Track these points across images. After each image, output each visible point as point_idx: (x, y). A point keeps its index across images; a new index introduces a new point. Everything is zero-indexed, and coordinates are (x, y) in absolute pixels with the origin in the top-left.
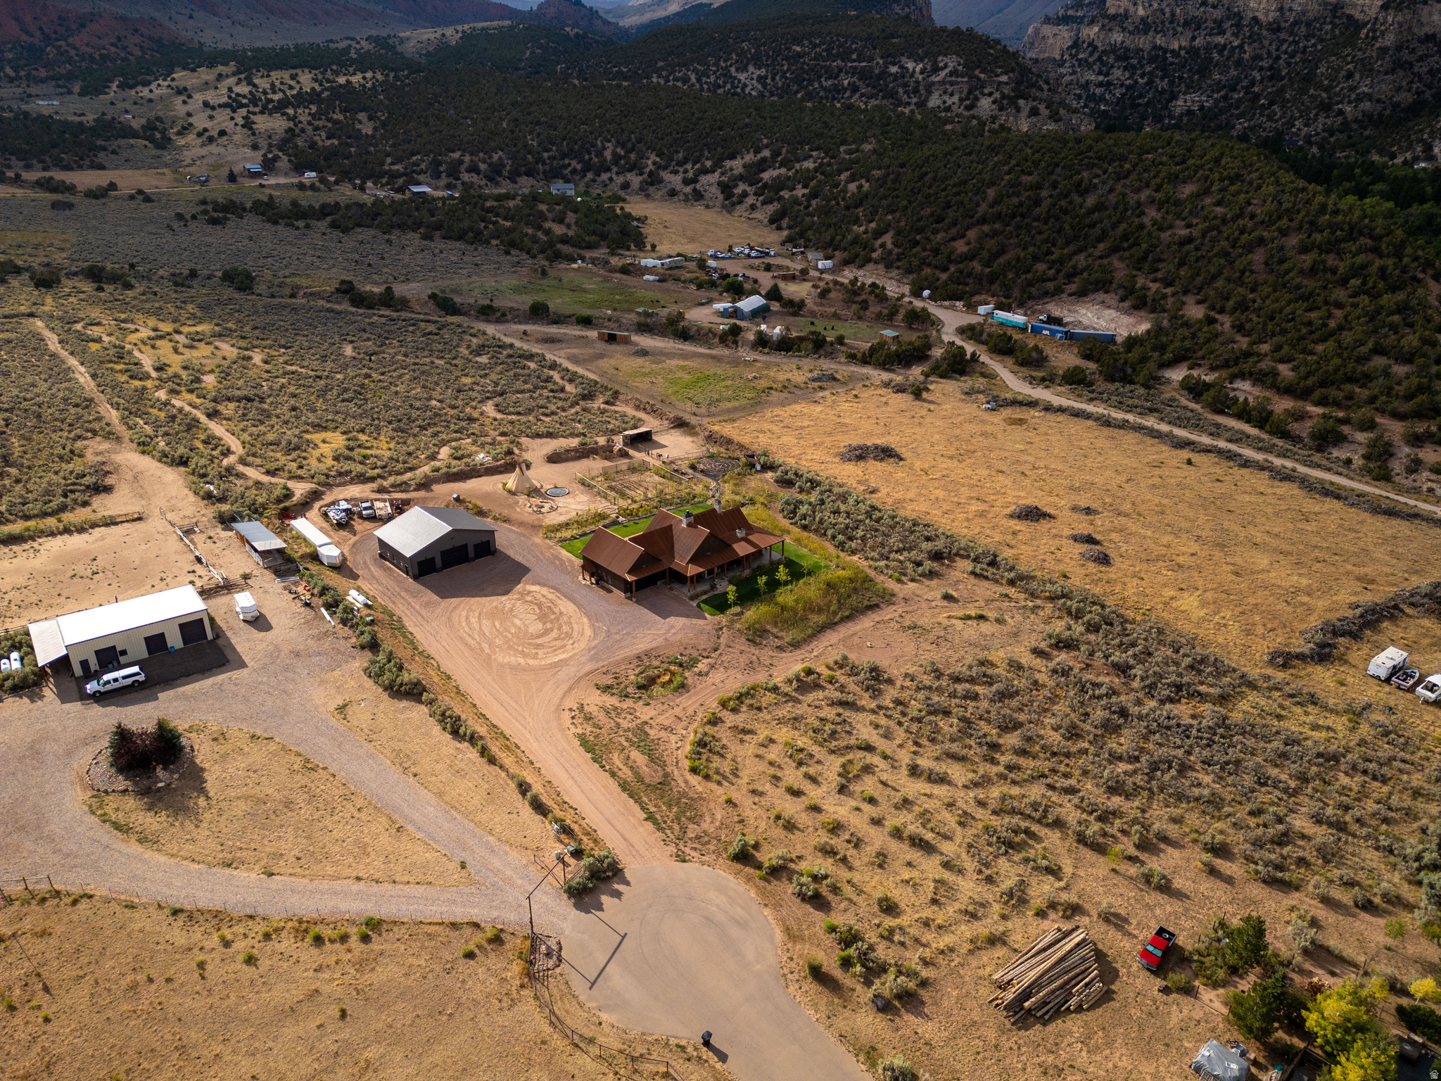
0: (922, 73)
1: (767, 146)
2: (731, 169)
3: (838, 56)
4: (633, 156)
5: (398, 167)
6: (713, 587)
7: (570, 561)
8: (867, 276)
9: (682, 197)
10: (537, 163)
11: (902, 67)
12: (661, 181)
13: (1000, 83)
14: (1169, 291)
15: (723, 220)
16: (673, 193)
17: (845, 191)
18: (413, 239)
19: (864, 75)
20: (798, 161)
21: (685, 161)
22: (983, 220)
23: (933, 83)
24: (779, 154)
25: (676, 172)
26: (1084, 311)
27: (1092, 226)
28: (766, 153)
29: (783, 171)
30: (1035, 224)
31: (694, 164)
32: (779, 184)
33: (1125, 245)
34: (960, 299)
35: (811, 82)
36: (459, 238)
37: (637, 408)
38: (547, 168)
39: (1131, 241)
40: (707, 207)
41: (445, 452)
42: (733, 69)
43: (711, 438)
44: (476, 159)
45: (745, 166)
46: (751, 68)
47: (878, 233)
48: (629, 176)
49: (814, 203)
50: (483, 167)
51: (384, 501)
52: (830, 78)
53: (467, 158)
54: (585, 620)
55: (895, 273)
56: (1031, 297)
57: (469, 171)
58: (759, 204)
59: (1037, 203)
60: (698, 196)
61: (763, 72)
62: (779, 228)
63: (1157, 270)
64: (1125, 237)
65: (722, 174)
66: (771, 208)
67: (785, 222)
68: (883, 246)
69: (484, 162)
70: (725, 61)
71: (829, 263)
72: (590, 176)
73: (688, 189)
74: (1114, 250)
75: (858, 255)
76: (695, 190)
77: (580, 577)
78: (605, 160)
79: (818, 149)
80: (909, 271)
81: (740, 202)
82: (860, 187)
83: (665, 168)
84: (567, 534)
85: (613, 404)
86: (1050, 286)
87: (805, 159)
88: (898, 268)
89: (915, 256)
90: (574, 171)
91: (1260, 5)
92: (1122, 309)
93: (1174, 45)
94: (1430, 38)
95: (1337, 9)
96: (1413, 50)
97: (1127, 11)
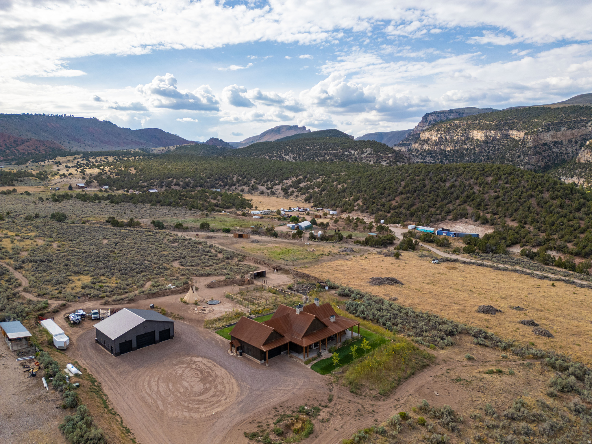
0: (357, 154)
1: (301, 175)
2: (287, 183)
3: (324, 149)
4: (245, 180)
5: (145, 184)
6: (319, 355)
7: (222, 341)
8: (354, 215)
9: (266, 194)
10: (205, 183)
11: (349, 152)
12: (257, 188)
13: (389, 157)
14: (496, 216)
15: (285, 201)
16: (262, 193)
17: (336, 187)
18: (148, 206)
19: (335, 155)
20: (315, 179)
21: (267, 181)
22: (402, 193)
23: (362, 157)
24: (306, 177)
25: (264, 185)
26: (458, 226)
27: (452, 193)
28: (301, 177)
29: (309, 183)
30: (426, 194)
31: (271, 182)
32: (308, 188)
33: (469, 200)
34: (399, 223)
35: (314, 158)
36: (169, 205)
37: (256, 262)
38: (209, 184)
39: (471, 198)
40: (277, 197)
41: (148, 285)
42: (283, 155)
43: (298, 275)
44: (178, 181)
45: (292, 182)
46: (290, 154)
47: (355, 200)
48: (243, 187)
49: (324, 193)
50: (181, 183)
51: (107, 309)
52: (322, 156)
53: (175, 180)
54: (234, 381)
55: (366, 214)
56: (431, 222)
57: (175, 185)
58: (299, 195)
59: (424, 186)
60: (273, 193)
61: (295, 155)
62: (309, 202)
63: (487, 209)
64: (468, 197)
65: (283, 185)
66: (305, 196)
67: (312, 200)
68: (358, 204)
69: (182, 182)
70: (280, 152)
71: (335, 212)
72: (227, 187)
73: (269, 191)
74: (465, 202)
75: (348, 208)
76: (271, 191)
77: (229, 351)
78: (234, 181)
79: (322, 175)
80: (372, 213)
81: (291, 195)
82: (343, 186)
83: (259, 184)
84: (220, 325)
85: (243, 261)
86: (439, 217)
87: (317, 178)
88: (367, 212)
89: (374, 207)
90: (220, 186)
91: (478, 135)
92: (476, 225)
93: (448, 149)
94: (545, 144)
95: (507, 136)
96: (540, 148)
97: (428, 138)
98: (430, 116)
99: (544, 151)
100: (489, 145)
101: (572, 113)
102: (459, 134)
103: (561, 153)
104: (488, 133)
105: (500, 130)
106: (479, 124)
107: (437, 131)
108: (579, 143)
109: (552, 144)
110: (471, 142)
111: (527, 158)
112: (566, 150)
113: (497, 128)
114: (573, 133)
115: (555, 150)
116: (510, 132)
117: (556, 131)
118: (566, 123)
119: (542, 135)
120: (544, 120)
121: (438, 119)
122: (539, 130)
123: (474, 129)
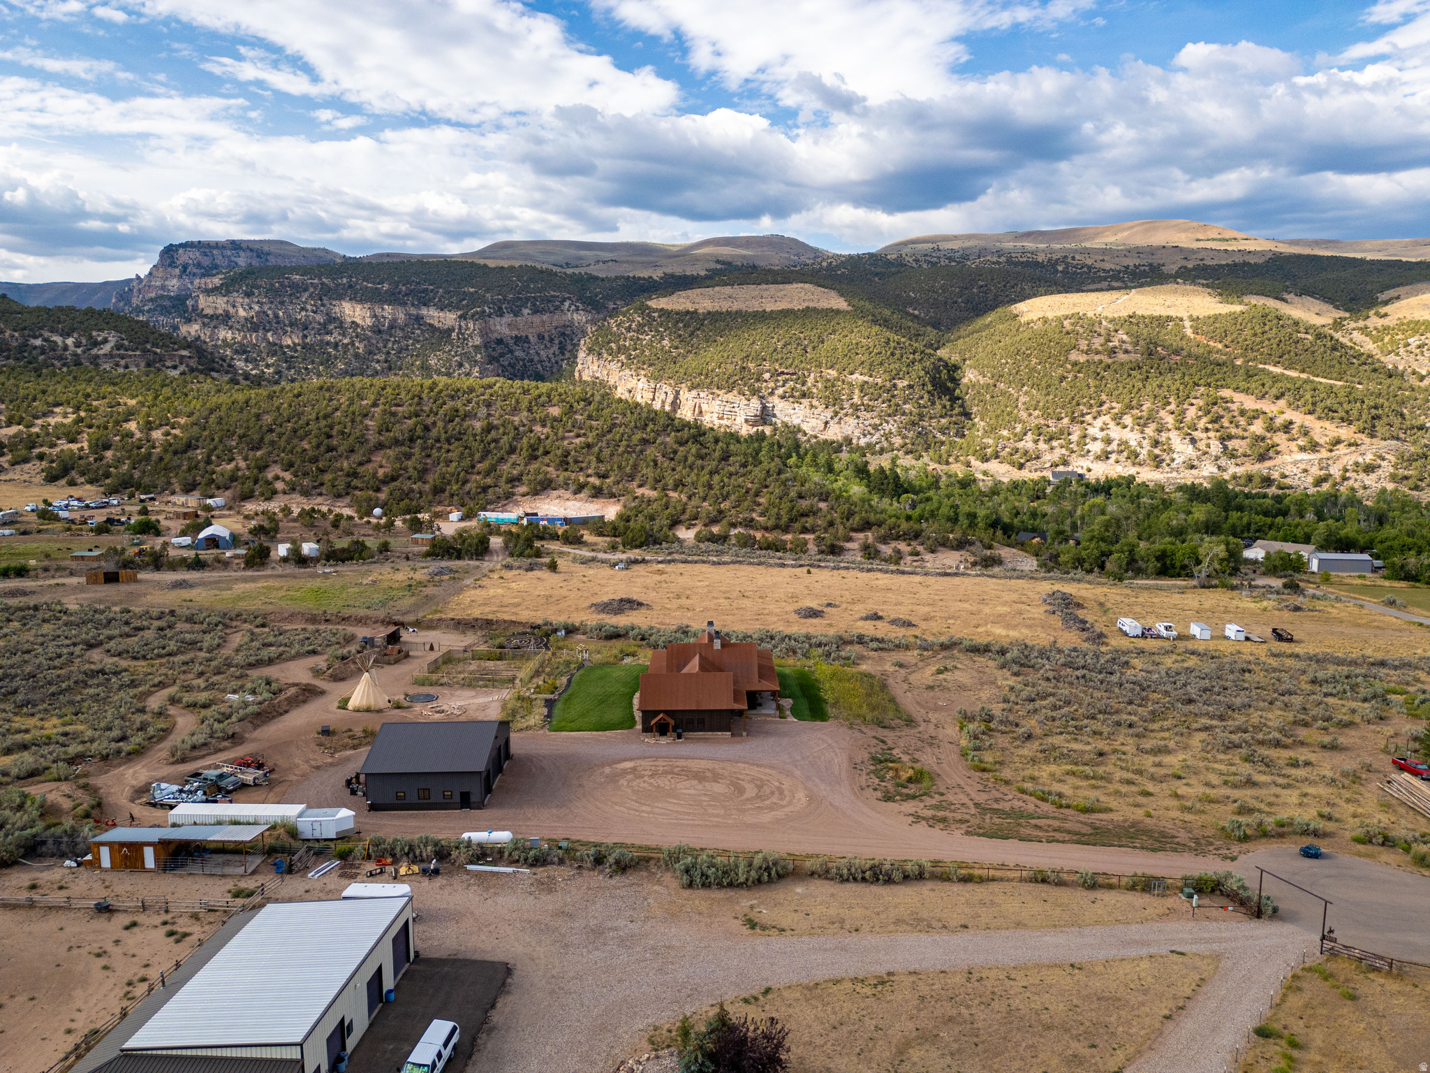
0: (77, 345)
8: (288, 504)
13: (182, 357)
14: (610, 481)
17: (148, 439)
20: (37, 418)
22: (382, 446)
26: (548, 506)
27: (496, 441)
30: (440, 445)
33: (539, 453)
34: (418, 512)
47: (259, 468)
55: (322, 499)
62: (74, 483)
63: (584, 469)
64: (534, 448)
67: (79, 477)
68: (278, 478)
71: (221, 500)
74: (533, 458)
75: (252, 490)
80: (339, 496)
86: (500, 491)
89: (335, 480)
91: (355, 312)
92: (581, 500)
93: (288, 341)
94: (500, 342)
95: (419, 319)
96: (494, 350)
97: (227, 312)
98: (181, 251)
99: (502, 355)
100: (385, 336)
101: (531, 280)
102: (309, 307)
103: (532, 361)
104: (378, 311)
105: (404, 304)
106: (350, 286)
107: (248, 295)
108: (557, 341)
109: (511, 342)
110: (341, 327)
111: (477, 369)
112: (538, 354)
113: (394, 298)
114: (543, 322)
115: (519, 353)
116: (424, 311)
117: (516, 315)
118: (528, 299)
119: (492, 321)
120: (488, 291)
121: (206, 262)
122: (484, 311)
123: (341, 298)
